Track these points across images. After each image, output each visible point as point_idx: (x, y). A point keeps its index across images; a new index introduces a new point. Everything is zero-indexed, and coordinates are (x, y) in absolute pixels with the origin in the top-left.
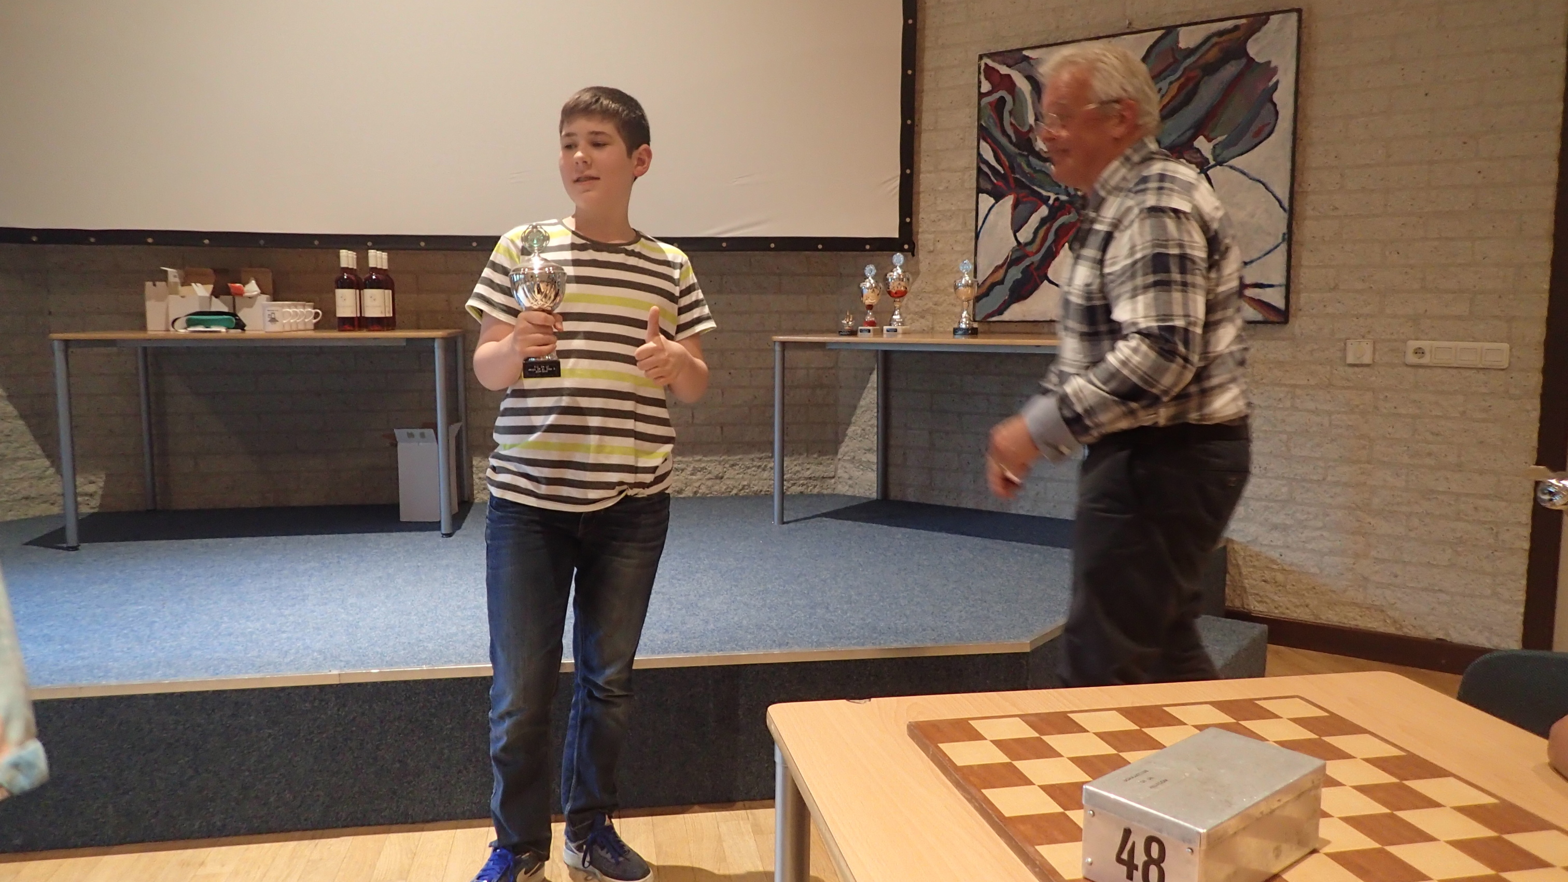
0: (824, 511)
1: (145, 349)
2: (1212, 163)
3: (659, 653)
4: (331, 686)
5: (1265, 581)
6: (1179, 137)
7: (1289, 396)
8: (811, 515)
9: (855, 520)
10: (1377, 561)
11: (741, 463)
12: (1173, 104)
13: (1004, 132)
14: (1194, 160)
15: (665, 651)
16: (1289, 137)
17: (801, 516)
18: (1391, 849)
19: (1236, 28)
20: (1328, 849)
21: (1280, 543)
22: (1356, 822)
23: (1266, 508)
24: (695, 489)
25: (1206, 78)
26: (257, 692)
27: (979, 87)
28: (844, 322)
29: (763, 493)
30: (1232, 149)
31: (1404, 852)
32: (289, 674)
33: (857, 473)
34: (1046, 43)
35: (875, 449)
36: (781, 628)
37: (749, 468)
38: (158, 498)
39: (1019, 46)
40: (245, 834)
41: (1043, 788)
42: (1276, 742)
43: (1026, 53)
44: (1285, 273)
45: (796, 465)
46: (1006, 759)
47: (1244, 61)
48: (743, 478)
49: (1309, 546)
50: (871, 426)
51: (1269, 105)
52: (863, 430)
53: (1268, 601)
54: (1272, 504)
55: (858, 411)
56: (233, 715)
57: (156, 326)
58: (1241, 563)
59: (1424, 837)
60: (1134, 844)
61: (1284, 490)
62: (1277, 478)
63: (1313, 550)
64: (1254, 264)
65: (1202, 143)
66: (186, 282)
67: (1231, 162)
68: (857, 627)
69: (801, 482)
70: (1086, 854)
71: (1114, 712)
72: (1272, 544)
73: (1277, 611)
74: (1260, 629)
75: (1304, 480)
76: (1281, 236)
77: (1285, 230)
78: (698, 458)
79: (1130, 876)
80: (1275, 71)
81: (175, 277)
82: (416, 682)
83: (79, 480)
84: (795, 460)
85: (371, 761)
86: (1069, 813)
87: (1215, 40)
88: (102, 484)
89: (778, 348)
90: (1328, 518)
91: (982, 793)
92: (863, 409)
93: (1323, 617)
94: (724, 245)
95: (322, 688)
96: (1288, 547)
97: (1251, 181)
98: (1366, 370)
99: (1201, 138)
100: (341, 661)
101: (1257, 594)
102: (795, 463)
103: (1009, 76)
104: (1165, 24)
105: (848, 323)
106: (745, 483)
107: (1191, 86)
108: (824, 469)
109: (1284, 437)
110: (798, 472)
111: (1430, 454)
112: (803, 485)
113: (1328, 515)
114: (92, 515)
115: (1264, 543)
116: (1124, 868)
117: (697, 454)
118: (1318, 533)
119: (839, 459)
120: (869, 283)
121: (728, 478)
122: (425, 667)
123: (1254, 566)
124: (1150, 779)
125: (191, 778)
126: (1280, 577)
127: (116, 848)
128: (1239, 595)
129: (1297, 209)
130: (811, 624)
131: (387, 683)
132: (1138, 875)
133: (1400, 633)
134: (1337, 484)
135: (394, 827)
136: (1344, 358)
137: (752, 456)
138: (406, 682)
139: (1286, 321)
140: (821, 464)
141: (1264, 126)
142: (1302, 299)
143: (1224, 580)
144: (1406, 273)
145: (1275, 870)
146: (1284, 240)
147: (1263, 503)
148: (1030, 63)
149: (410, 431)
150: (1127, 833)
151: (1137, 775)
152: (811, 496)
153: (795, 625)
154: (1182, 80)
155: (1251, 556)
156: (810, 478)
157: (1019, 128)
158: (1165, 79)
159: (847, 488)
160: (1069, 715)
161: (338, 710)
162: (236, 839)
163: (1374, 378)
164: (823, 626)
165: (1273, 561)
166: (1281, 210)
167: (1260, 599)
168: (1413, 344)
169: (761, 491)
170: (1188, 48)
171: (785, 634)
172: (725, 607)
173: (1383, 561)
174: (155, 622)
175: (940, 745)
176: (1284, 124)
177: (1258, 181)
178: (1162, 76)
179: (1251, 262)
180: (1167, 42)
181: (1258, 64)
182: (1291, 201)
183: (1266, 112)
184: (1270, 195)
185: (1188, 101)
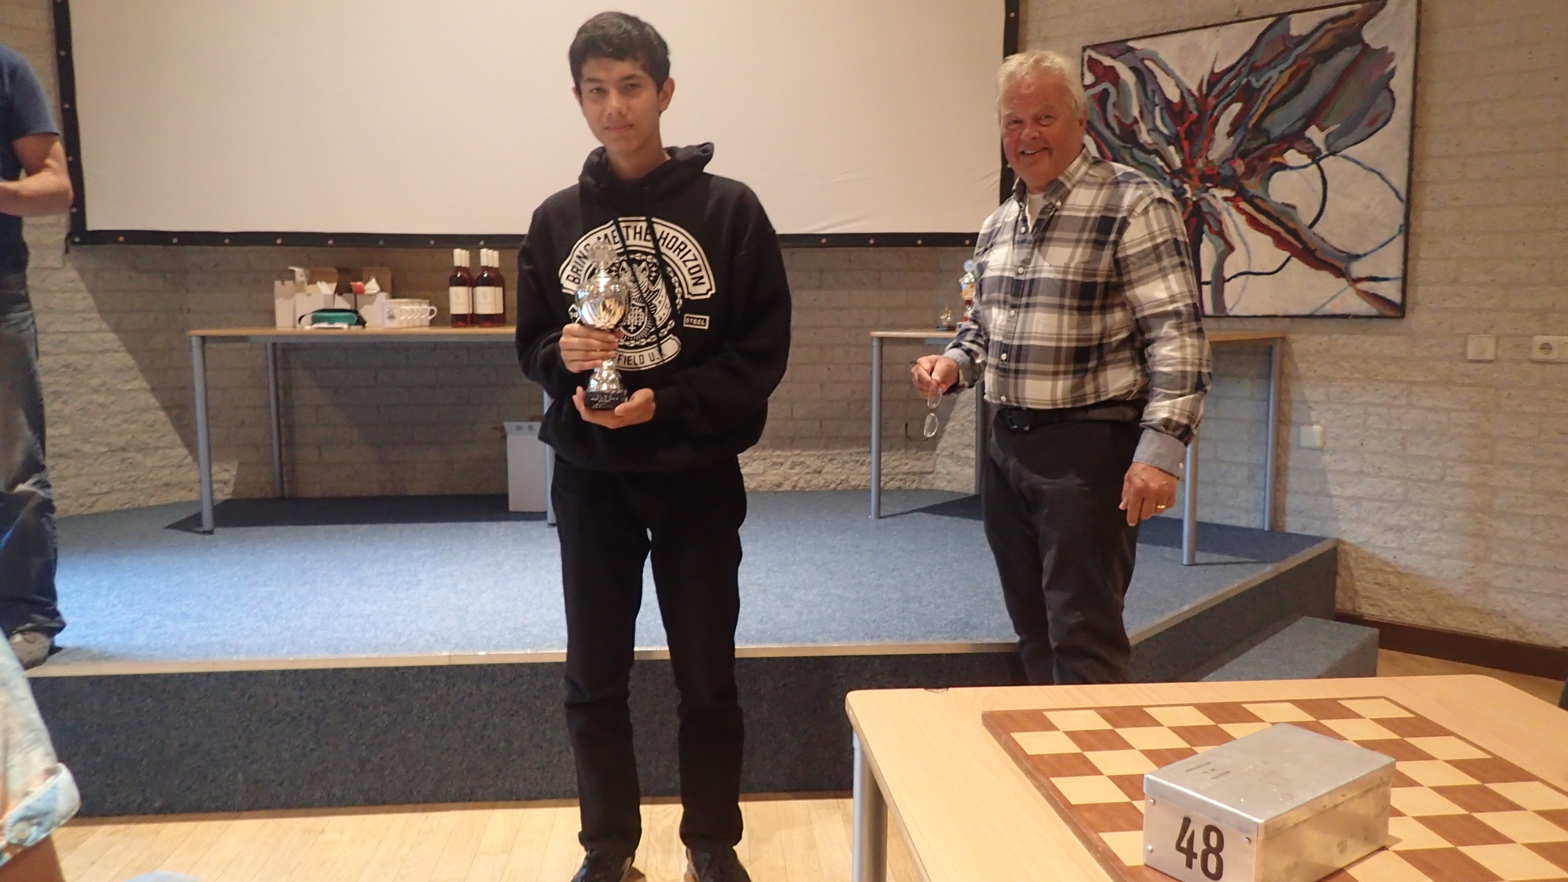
0: (922, 506)
1: (274, 345)
2: (1325, 153)
3: (753, 643)
4: (442, 667)
5: (1378, 584)
6: (1289, 127)
7: (1406, 392)
8: (908, 510)
9: (953, 515)
10: (1499, 564)
11: (839, 458)
12: (1285, 92)
13: (1108, 125)
14: (1304, 150)
15: (759, 641)
16: (1407, 124)
17: (898, 511)
18: (1463, 849)
19: (1351, 14)
20: (1397, 847)
21: (1394, 545)
22: (1431, 822)
23: (1380, 508)
24: (794, 484)
25: (1319, 66)
26: (373, 671)
27: (1083, 79)
28: (943, 317)
29: (861, 487)
30: (1345, 139)
31: (1477, 853)
32: (403, 654)
33: (955, 469)
34: (1152, 33)
35: (974, 444)
36: (874, 621)
37: (846, 462)
38: (286, 486)
39: (1124, 37)
40: (361, 805)
41: (1112, 778)
42: (1356, 742)
43: (1131, 44)
44: (1401, 266)
45: (894, 460)
46: (1077, 750)
47: (1358, 48)
48: (841, 473)
49: (1426, 549)
50: (971, 421)
51: (1386, 93)
52: (962, 425)
53: (1381, 604)
54: (1385, 505)
55: (958, 407)
56: (351, 693)
57: (284, 323)
58: (1352, 564)
59: (1498, 838)
60: (1193, 832)
61: (1399, 490)
62: (1392, 477)
63: (1429, 553)
64: (1368, 257)
65: (1315, 134)
66: (312, 281)
67: (1345, 152)
68: (950, 621)
69: (900, 477)
70: (1147, 841)
71: (1192, 708)
72: (1386, 546)
73: (1390, 615)
74: (1370, 633)
75: (1420, 480)
76: (1397, 228)
77: (1401, 221)
78: (797, 452)
79: (1189, 865)
80: (1391, 57)
81: (302, 276)
82: (521, 665)
83: (215, 468)
84: (892, 455)
85: (479, 739)
86: (1135, 803)
87: (1329, 26)
88: (235, 472)
89: (875, 343)
90: (1445, 520)
91: (1051, 782)
92: (961, 405)
93: (1441, 623)
94: (824, 241)
95: (433, 668)
96: (1403, 549)
97: (1365, 172)
98: (1490, 366)
99: (1313, 128)
100: (451, 643)
101: (1368, 597)
102: (893, 458)
103: (1112, 68)
104: (1275, 12)
105: (946, 318)
106: (843, 477)
107: (1302, 74)
108: (923, 464)
109: (1400, 435)
110: (896, 466)
111: (1556, 454)
112: (901, 480)
113: (1446, 517)
114: (226, 501)
115: (1379, 543)
116: (1183, 857)
117: (796, 448)
118: (1434, 535)
119: (938, 455)
120: (968, 278)
121: (826, 473)
122: (529, 651)
123: (1366, 569)
124: (1213, 770)
125: (312, 750)
126: (1394, 580)
127: (245, 814)
128: (1350, 598)
129: (1415, 201)
130: (904, 618)
131: (494, 665)
132: (1197, 862)
133: (1523, 640)
134: (1456, 484)
135: (500, 803)
136: (1464, 354)
137: (851, 451)
138: (511, 665)
139: (1402, 316)
140: (919, 459)
141: (1381, 114)
142: (1420, 293)
143: (1335, 581)
144: (1532, 265)
145: (1340, 865)
146: (1400, 231)
147: (1377, 504)
148: (1134, 53)
149: (519, 423)
150: (1187, 822)
151: (1199, 767)
152: (910, 490)
153: (887, 618)
154: (1294, 67)
155: (1363, 558)
156: (909, 473)
157: (1123, 120)
158: (1275, 67)
159: (945, 483)
160: (1146, 709)
161: (449, 689)
162: (353, 808)
163: (1496, 375)
164: (915, 620)
165: (1387, 563)
166: (1397, 201)
167: (1372, 602)
168: (1539, 340)
169: (859, 485)
170: (1300, 36)
171: (878, 627)
172: (820, 599)
173: (1507, 565)
174: (280, 603)
175: (1012, 734)
176: (1402, 112)
177: (1373, 171)
178: (1272, 64)
179: (1365, 255)
180: (1278, 29)
181: (1376, 51)
182: (1409, 191)
183: (1382, 99)
184: (1386, 184)
185: (1298, 90)
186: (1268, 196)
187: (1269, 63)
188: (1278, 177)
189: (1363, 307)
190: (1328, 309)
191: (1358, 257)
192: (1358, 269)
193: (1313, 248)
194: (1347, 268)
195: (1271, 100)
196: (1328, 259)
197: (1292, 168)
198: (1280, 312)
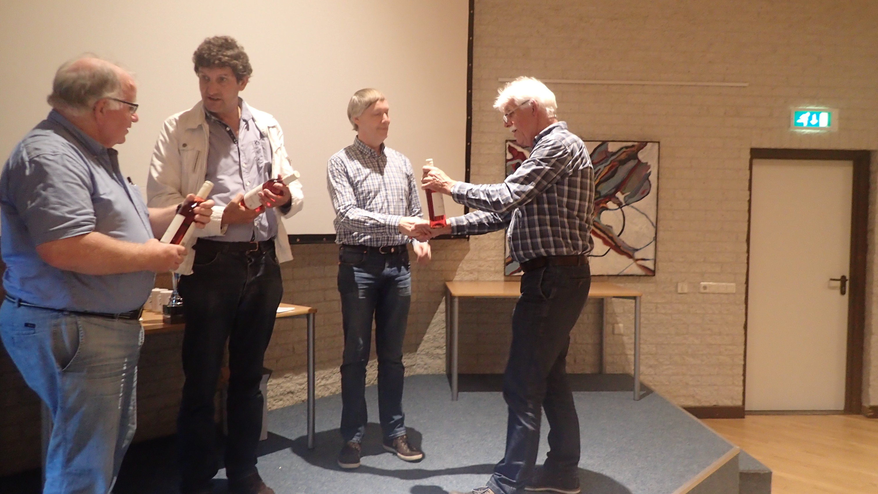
2: (624, 204)
6: (609, 191)
12: (606, 176)
14: (615, 202)
16: (655, 195)
19: (633, 146)
21: (653, 373)
25: (620, 166)
27: (506, 156)
30: (632, 199)
44: (654, 254)
47: (636, 161)
49: (665, 373)
51: (648, 181)
61: (654, 349)
65: (619, 195)
67: (633, 204)
76: (653, 238)
77: (654, 235)
80: (649, 167)
87: (624, 150)
97: (640, 214)
98: (685, 295)
99: (619, 193)
103: (522, 153)
104: (601, 140)
107: (614, 169)
108: (411, 361)
111: (709, 329)
129: (658, 227)
133: (700, 405)
136: (677, 291)
139: (654, 275)
141: (646, 190)
142: (659, 265)
144: (698, 255)
146: (654, 240)
154: (610, 166)
158: (602, 164)
163: (688, 299)
166: (653, 227)
168: (703, 284)
170: (612, 152)
173: (693, 375)
176: (653, 190)
177: (643, 213)
178: (601, 163)
179: (641, 249)
180: (603, 148)
181: (643, 163)
182: (657, 224)
183: (646, 184)
184: (647, 220)
185: (612, 175)
186: (600, 221)
187: (599, 162)
188: (604, 213)
189: (640, 272)
190: (625, 272)
191: (637, 250)
192: (637, 255)
193: (619, 245)
194: (633, 255)
195: (600, 178)
196: (625, 251)
197: (610, 210)
198: (605, 273)
